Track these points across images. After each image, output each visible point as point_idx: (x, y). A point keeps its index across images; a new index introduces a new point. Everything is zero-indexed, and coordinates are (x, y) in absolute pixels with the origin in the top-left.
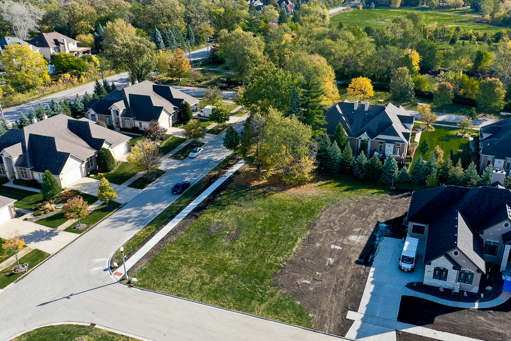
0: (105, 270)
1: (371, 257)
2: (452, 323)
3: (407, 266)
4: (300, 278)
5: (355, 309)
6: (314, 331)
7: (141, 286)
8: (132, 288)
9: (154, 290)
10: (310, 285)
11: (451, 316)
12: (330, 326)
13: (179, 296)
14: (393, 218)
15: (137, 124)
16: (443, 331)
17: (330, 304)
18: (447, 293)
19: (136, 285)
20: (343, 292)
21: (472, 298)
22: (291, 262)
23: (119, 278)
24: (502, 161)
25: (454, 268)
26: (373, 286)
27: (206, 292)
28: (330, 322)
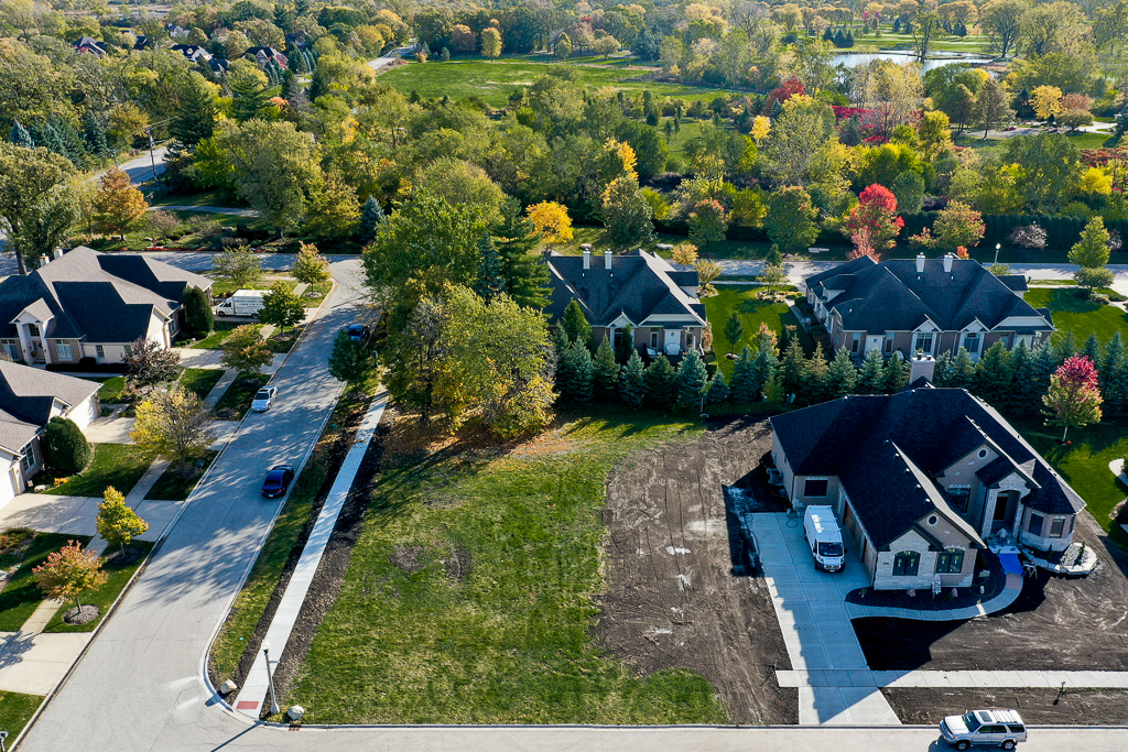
0: (209, 703)
1: (752, 557)
2: (962, 650)
3: (833, 562)
4: (647, 626)
5: (787, 666)
6: (737, 727)
7: (319, 721)
8: (301, 729)
9: (355, 723)
10: (673, 636)
11: (952, 638)
12: (760, 710)
13: (419, 721)
14: (744, 474)
15: (90, 350)
16: (957, 670)
17: (735, 664)
18: (924, 598)
19: (304, 721)
20: (743, 636)
21: (968, 597)
22: (609, 598)
23: (256, 713)
24: (880, 338)
25: (931, 548)
26: (789, 614)
27: (474, 700)
28: (757, 704)
